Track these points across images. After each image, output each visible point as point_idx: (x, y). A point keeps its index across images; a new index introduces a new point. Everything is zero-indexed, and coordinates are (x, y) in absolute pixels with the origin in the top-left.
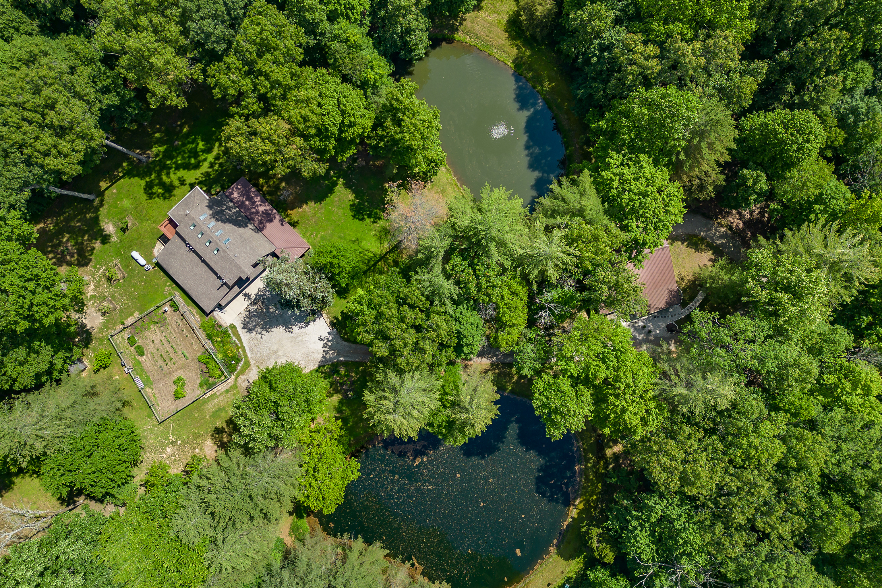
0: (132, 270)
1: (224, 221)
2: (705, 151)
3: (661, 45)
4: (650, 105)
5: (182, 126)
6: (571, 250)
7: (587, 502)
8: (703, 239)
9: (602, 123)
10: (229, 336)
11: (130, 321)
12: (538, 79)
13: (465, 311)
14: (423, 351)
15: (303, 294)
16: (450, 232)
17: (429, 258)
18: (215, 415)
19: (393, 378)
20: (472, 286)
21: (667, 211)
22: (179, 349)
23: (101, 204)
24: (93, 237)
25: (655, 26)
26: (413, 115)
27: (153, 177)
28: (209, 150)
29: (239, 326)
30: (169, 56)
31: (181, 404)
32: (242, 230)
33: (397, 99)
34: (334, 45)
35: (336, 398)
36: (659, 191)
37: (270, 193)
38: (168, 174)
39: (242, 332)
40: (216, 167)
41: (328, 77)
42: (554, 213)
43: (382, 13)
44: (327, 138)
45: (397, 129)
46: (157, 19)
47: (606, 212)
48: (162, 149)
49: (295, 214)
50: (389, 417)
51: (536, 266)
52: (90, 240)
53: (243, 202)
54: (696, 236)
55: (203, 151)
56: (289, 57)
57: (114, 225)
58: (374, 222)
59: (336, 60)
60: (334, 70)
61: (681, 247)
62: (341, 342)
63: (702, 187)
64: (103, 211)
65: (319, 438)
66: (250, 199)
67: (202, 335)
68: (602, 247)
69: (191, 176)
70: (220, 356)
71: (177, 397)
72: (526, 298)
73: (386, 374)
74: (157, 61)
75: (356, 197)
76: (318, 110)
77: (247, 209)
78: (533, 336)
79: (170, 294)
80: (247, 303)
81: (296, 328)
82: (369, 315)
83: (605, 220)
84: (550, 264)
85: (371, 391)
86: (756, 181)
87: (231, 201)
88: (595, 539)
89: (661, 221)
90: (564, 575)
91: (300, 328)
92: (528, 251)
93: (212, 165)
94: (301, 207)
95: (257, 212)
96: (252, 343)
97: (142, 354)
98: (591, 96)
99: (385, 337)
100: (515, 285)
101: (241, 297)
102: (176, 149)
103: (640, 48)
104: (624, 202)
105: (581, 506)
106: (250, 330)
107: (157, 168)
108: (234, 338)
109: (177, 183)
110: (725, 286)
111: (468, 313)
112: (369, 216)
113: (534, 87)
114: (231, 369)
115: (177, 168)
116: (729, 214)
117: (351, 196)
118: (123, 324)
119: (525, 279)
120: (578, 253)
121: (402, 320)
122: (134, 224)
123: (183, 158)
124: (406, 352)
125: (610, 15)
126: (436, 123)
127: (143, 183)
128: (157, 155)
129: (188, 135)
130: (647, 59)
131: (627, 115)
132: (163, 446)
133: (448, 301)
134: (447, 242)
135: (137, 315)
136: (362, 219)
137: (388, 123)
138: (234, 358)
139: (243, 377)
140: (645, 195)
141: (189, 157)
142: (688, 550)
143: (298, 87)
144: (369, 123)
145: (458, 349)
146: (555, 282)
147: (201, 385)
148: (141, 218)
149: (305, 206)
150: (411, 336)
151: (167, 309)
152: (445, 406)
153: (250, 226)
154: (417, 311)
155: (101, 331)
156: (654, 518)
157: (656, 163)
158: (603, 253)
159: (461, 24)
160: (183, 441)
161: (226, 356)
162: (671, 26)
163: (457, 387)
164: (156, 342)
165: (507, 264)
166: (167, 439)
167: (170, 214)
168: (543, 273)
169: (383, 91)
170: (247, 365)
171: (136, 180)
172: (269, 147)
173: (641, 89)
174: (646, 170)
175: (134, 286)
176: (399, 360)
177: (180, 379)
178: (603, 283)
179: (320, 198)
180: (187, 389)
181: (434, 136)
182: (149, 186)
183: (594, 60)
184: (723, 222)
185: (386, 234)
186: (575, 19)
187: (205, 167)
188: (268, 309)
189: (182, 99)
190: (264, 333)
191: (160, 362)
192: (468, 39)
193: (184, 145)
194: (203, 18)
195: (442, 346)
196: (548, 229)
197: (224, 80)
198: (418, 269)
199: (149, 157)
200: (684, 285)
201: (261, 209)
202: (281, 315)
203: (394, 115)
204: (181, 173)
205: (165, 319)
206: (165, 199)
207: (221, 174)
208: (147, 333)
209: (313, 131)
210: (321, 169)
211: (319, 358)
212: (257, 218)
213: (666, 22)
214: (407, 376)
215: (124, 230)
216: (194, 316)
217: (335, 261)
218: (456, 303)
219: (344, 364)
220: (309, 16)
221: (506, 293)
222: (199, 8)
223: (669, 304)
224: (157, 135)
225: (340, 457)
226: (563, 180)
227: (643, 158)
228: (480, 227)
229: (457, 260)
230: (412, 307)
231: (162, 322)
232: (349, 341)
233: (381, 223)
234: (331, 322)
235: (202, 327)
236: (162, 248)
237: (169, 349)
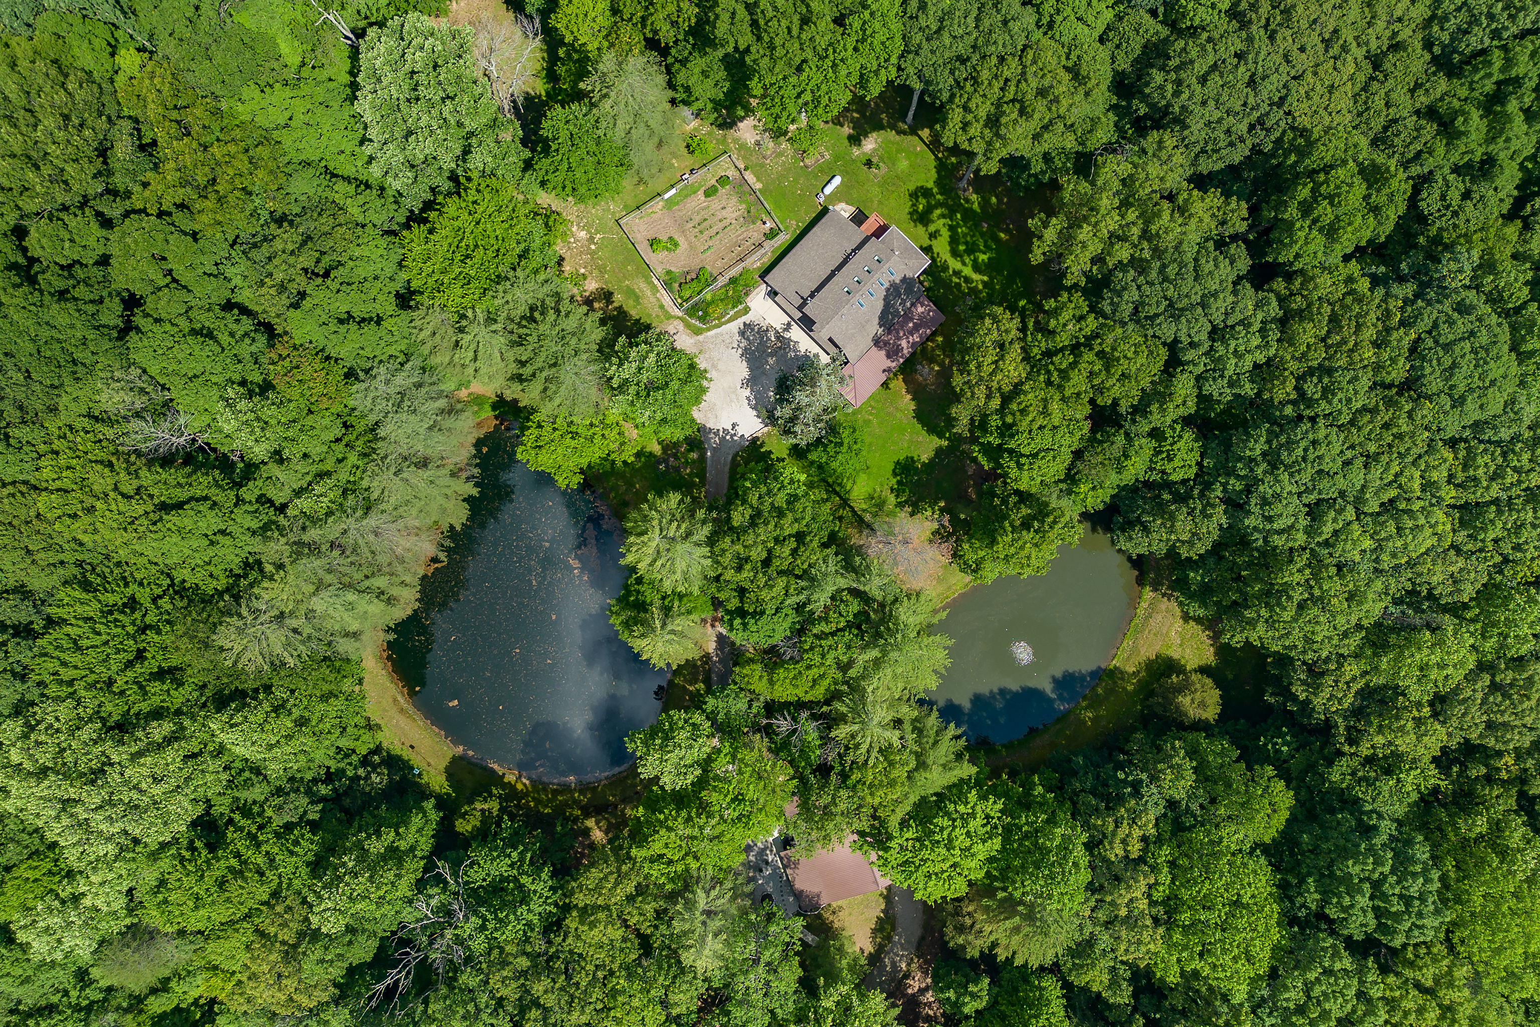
0: (816, 177)
1: (886, 299)
2: (1009, 924)
3: (1141, 860)
4: (1065, 848)
5: (1007, 231)
6: (874, 754)
7: (525, 795)
8: (889, 938)
9: (1040, 789)
10: (734, 307)
11: (750, 177)
12: (1095, 702)
13: (790, 620)
14: (739, 569)
15: (799, 408)
16: (890, 598)
17: (855, 571)
18: (630, 293)
19: (704, 532)
20: (823, 627)
21: (929, 876)
22: (715, 243)
23: (899, 132)
24: (856, 124)
25: (1166, 850)
26: (1036, 545)
27: (938, 197)
28: (976, 268)
29: (746, 319)
30: (1091, 248)
31: (643, 248)
32: (876, 321)
33: (1055, 522)
34: (1120, 440)
35: (657, 449)
36: (954, 866)
37: (924, 350)
38: (943, 216)
39: (739, 323)
40: (956, 280)
41: (1078, 435)
42: (919, 731)
43: (1166, 496)
44: (1002, 435)
45: (1018, 523)
46: (1136, 231)
47: (923, 799)
48: (976, 206)
49: (898, 384)
50: (657, 531)
51: (853, 710)
52: (852, 120)
53: (911, 319)
54: (893, 929)
55: (975, 261)
56: (1100, 390)
57: (874, 150)
58: (892, 490)
59: (1101, 442)
60: (1088, 440)
61: (877, 909)
62: (732, 452)
63: (961, 929)
64: (891, 134)
65: (613, 434)
66: (916, 328)
67: (734, 272)
68: (881, 793)
69: (942, 247)
70: (709, 297)
71: (653, 242)
72: (808, 698)
73: (704, 522)
74: (1084, 233)
75: (924, 464)
76: (1035, 426)
77: (902, 325)
78: (754, 711)
79: (787, 228)
80: (779, 327)
81: (747, 392)
82: (780, 499)
83: (914, 798)
84: (856, 727)
85: (681, 501)
86: (974, 996)
87: (913, 305)
88: (486, 806)
89: (917, 868)
90: (426, 767)
91: (748, 398)
92: (870, 698)
93: (957, 273)
94: (908, 392)
95: (899, 338)
96: (726, 337)
97: (707, 194)
98: (1075, 773)
99: (754, 520)
100: (825, 683)
101: (787, 319)
102: (977, 225)
103: (1137, 833)
104: (939, 821)
105: (520, 787)
106: (742, 333)
107: (950, 202)
108: (732, 313)
109: (932, 228)
110: (832, 965)
111: (787, 625)
112: (899, 483)
113: (1085, 698)
114: (692, 312)
115: (952, 228)
116: (926, 973)
117: (925, 458)
118: (746, 168)
119: (833, 696)
120: (871, 762)
121: (776, 540)
122: (875, 176)
123: (965, 236)
124: (738, 548)
125: (1179, 794)
126: (1027, 572)
127: (930, 185)
128: (967, 200)
129: (997, 240)
130: (1124, 842)
131: (1052, 821)
132: (587, 227)
133: (802, 597)
134: (878, 595)
135: (758, 186)
136: (895, 474)
137: (1025, 511)
138: (706, 314)
139: (681, 327)
140: (949, 847)
141: (966, 243)
142: (490, 926)
143: (1063, 399)
144: (1023, 486)
145: (741, 613)
146: (832, 735)
147: (669, 272)
148: (884, 184)
149: (909, 397)
150: (758, 554)
151: (768, 225)
152: (663, 598)
153: (881, 331)
154: (791, 560)
155: (736, 141)
156: (524, 880)
157: (991, 860)
158: (872, 794)
159: (1164, 595)
160: (593, 253)
161: (709, 304)
162: (1166, 870)
163: (689, 612)
164: (724, 212)
165: (852, 673)
166: (597, 232)
167: (893, 227)
168: (841, 719)
169: (1065, 503)
170: (697, 332)
171: (933, 174)
172: (987, 369)
173: (1084, 837)
174: (980, 846)
175: (796, 180)
176: (728, 540)
177: (676, 245)
178: (834, 798)
179: (921, 416)
180: (662, 255)
181: (1012, 570)
182: (926, 192)
183: (1121, 775)
184: (914, 966)
185: (876, 505)
186: (1173, 748)
187: (954, 264)
188: (772, 355)
189: (1041, 259)
190: (740, 351)
191: (697, 219)
192: (1144, 605)
193: (982, 235)
194: (1139, 287)
195: (742, 592)
196: (898, 723)
197: (1066, 315)
198: (840, 557)
199: (965, 190)
200: (826, 915)
201: (904, 343)
202: (764, 373)
203: (1034, 518)
204: (945, 233)
205: (753, 222)
206: (911, 213)
207: (946, 285)
208: (734, 200)
209: (1009, 420)
210: (962, 427)
211: (710, 425)
212: (891, 339)
213: (1172, 864)
214: (706, 550)
215: (869, 163)
216: (759, 259)
217: (844, 449)
218: (799, 608)
219: (702, 457)
220: (1154, 407)
221: (814, 672)
222: (1151, 284)
223: (798, 895)
224: (994, 200)
225: (584, 463)
226: (962, 742)
227: (997, 843)
228: (899, 636)
229: (855, 606)
230: (794, 552)
231: (749, 218)
232: (734, 464)
233: (892, 499)
234: (757, 438)
235: (745, 271)
236: (846, 215)
237: (715, 229)
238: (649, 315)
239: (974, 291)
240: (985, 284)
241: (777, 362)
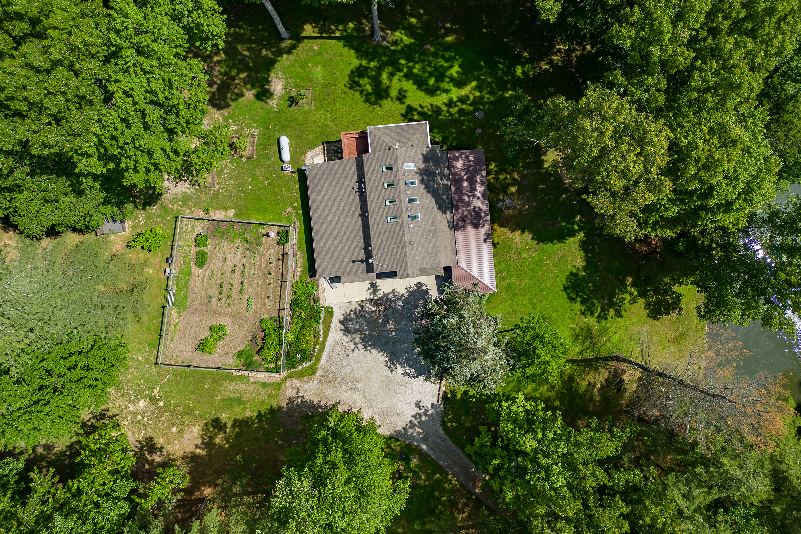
0: (266, 156)
1: (428, 189)
5: (448, 32)
10: (317, 321)
11: (218, 215)
18: (229, 403)
22: (248, 291)
23: (289, 51)
24: (252, 82)
27: (372, 64)
28: (460, 84)
29: (338, 316)
31: (200, 359)
38: (392, 75)
39: (335, 326)
40: (454, 110)
48: (407, 40)
52: (245, 82)
55: (452, 79)
57: (285, 86)
58: (583, 313)
62: (438, 426)
64: (285, 60)
67: (288, 297)
69: (417, 97)
70: (291, 337)
71: (202, 347)
75: (585, 268)
79: (288, 219)
80: (367, 295)
81: (400, 370)
87: (450, 168)
91: (406, 374)
93: (450, 104)
94: (513, 231)
96: (337, 348)
97: (200, 263)
101: (368, 284)
102: (424, 53)
106: (347, 331)
107: (385, 59)
108: (321, 327)
109: (394, 93)
112: (582, 302)
114: (291, 363)
115: (408, 76)
117: (580, 263)
118: (207, 212)
122: (308, 105)
123: (423, 70)
127: (356, 63)
128: (395, 43)
129: (448, 47)
132: (139, 395)
135: (231, 214)
136: (573, 300)
138: (303, 351)
139: (296, 382)
141: (431, 74)
147: (240, 354)
148: (321, 102)
149: (517, 233)
151: (272, 234)
155: (175, 200)
160: (167, 406)
161: (297, 341)
164: (229, 263)
166: (151, 389)
167: (369, 129)
170: (312, 371)
171: (350, 53)
175: (254, 177)
177: (221, 328)
180: (220, 347)
182: (359, 73)
185: (585, 339)
187: (440, 100)
188: (386, 322)
190: (360, 346)
191: (214, 291)
193: (435, 55)
199: (384, 38)
201: (476, 203)
202: (395, 341)
204: (408, 86)
205: (259, 244)
206: (367, 101)
207: (453, 122)
208: (226, 245)
211: (400, 426)
212: (463, 210)
215: (292, 101)
216: (296, 266)
219: (423, 456)
224: (413, 20)
231: (253, 244)
233: (591, 320)
234: (445, 393)
235: (295, 285)
236: (320, 160)
237: (236, 283)
238: (263, 402)
239: (477, 102)
240: (479, 88)
241: (396, 322)
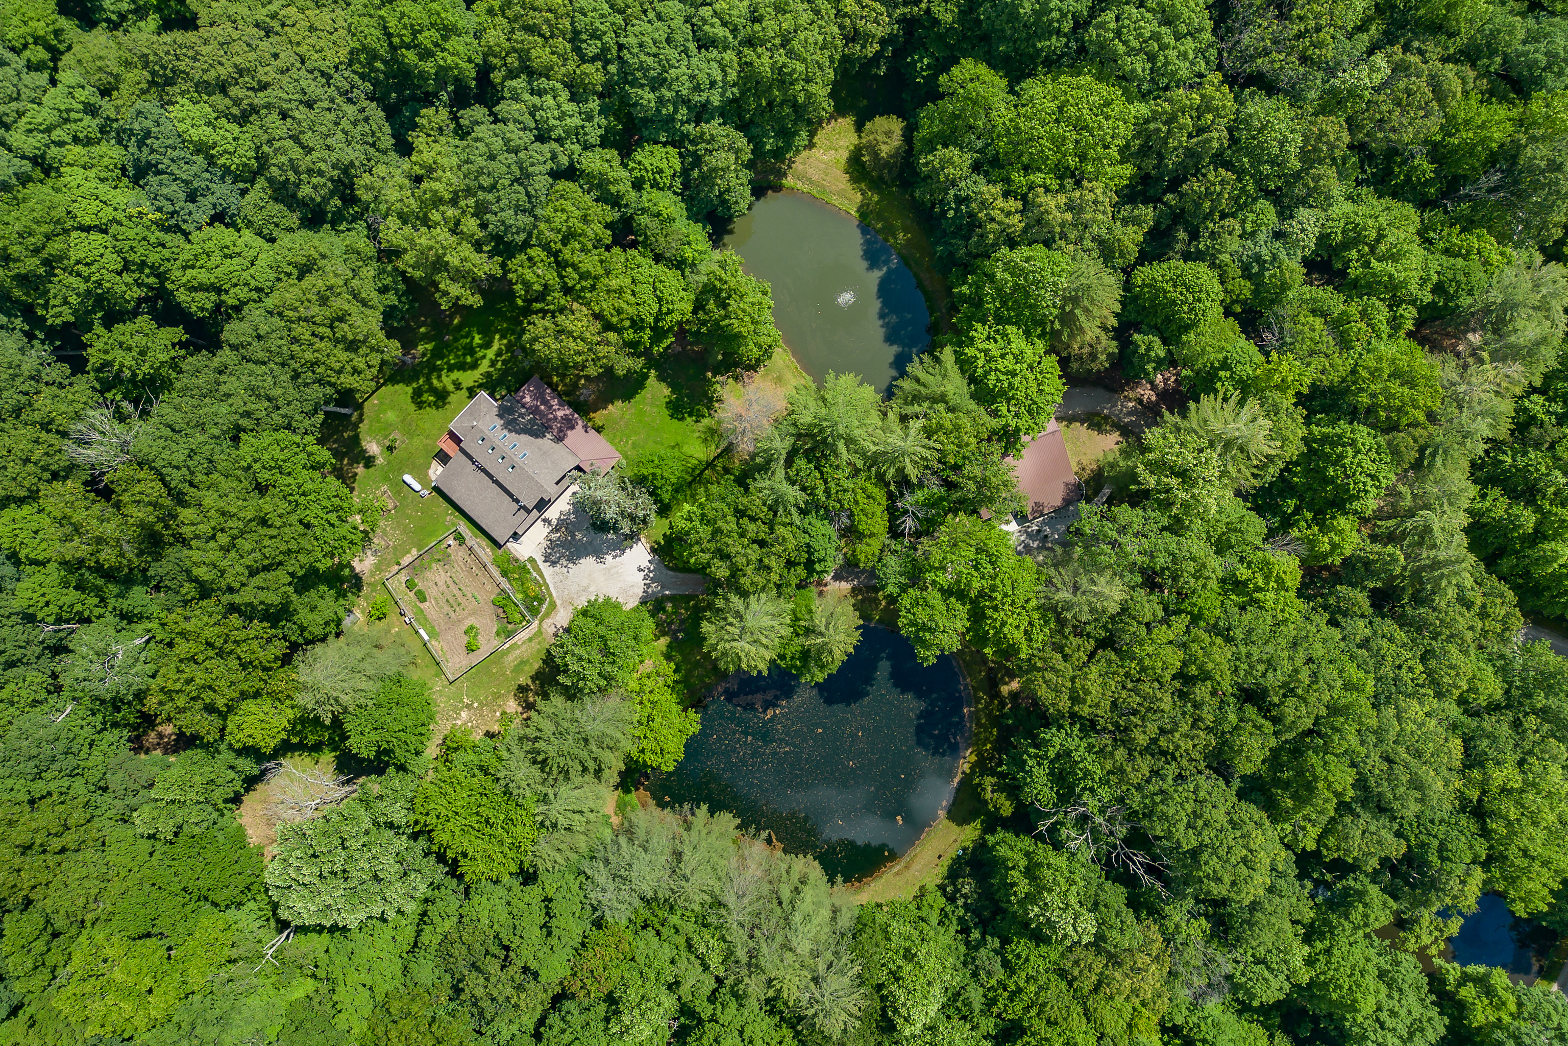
0: (405, 498)
1: (518, 432)
2: (1082, 319)
3: (1024, 198)
4: (1013, 269)
6: (931, 443)
7: (979, 754)
8: (1106, 418)
9: (965, 289)
10: (529, 572)
11: (406, 560)
12: (890, 230)
13: (814, 521)
14: (769, 568)
15: (622, 513)
16: (792, 430)
17: (768, 462)
18: (517, 669)
19: (736, 601)
20: (820, 492)
21: (1040, 391)
22: (468, 591)
23: (361, 420)
24: (355, 461)
25: (1015, 176)
26: (741, 297)
27: (421, 382)
28: (487, 345)
29: (540, 560)
30: (467, 253)
31: (475, 658)
32: (539, 440)
33: (721, 280)
34: (644, 220)
35: (664, 641)
36: (1031, 368)
37: (567, 393)
38: (439, 377)
39: (545, 568)
40: (499, 365)
41: (640, 259)
42: (916, 398)
43: (695, 173)
44: (642, 329)
45: (723, 312)
46: (451, 212)
47: (972, 396)
48: (429, 346)
49: (599, 417)
50: (734, 644)
51: (893, 463)
52: (350, 464)
53: (537, 407)
54: (1098, 414)
55: (481, 346)
56: (598, 243)
57: (378, 443)
58: (697, 421)
59: (646, 237)
60: (645, 248)
61: (1080, 429)
62: (665, 571)
63: (1093, 356)
64: (363, 427)
65: (650, 684)
66: (545, 402)
67: (496, 573)
68: (965, 438)
69: (469, 378)
70: (520, 596)
71: (470, 649)
72: (884, 502)
73: (727, 600)
74: (453, 260)
75: (673, 392)
76: (632, 300)
77: (543, 415)
78: (899, 548)
79: (453, 524)
80: (546, 530)
81: (609, 558)
82: (704, 532)
83: (972, 405)
84: (907, 460)
85: (709, 620)
87: (523, 406)
88: (989, 788)
89: (1035, 403)
90: (958, 844)
91: (615, 557)
92: (881, 448)
93: (493, 363)
94: (605, 408)
95: (556, 418)
96: (557, 579)
97: (423, 599)
98: (951, 254)
99: (725, 556)
100: (870, 487)
101: (539, 523)
102: (447, 345)
103: (1000, 203)
104: (991, 384)
105: (973, 758)
106: (554, 564)
107: (426, 371)
108: (534, 574)
109: (451, 388)
111: (818, 524)
112: (690, 415)
113: (886, 240)
114: (534, 612)
115: (451, 369)
116: (1138, 384)
117: (667, 391)
118: (398, 564)
119: (881, 479)
120: (938, 446)
121: (742, 535)
122: (403, 443)
123: (457, 356)
124: (749, 570)
125: (968, 159)
126: (768, 301)
127: (409, 390)
128: (424, 355)
129: (460, 327)
130: (1008, 214)
131: (991, 278)
132: (457, 711)
133: (793, 510)
134: (788, 442)
135: (415, 552)
136: (682, 419)
137: (711, 305)
138: (535, 598)
139: (548, 621)
140: (1014, 374)
141: (464, 355)
142: (1090, 784)
143: (608, 273)
144: (689, 308)
145: (809, 565)
146: (915, 481)
147: (498, 634)
148: (410, 433)
149: (610, 407)
150: (754, 553)
151: (451, 543)
152: (798, 635)
153: (549, 436)
154: (759, 523)
155: (372, 574)
156: (1052, 754)
157: (1027, 334)
158: (967, 445)
159: (790, 167)
160: (481, 703)
161: (527, 596)
162: (1032, 177)
163: (810, 612)
164: (440, 584)
165: (860, 464)
166: (461, 701)
167: (451, 426)
168: (901, 471)
169: (703, 268)
170: (553, 606)
171: (400, 387)
172: (581, 347)
173: (1005, 250)
174: (1013, 345)
175: (409, 517)
176: (742, 580)
177: (472, 628)
178: (969, 479)
179: (628, 396)
180: (482, 641)
181: (767, 315)
182: (417, 395)
183: (951, 214)
184: (1131, 395)
185: (712, 436)
186: (927, 164)
187: (484, 366)
188: (573, 536)
189: (478, 297)
190: (570, 565)
191: (447, 609)
192: (799, 185)
193: (456, 340)
194: (502, 210)
195: (790, 564)
196: (904, 419)
197: (529, 276)
198: (757, 476)
199: (414, 358)
200: (1086, 475)
201: (560, 414)
202: (590, 543)
203: (718, 296)
204: (456, 375)
205: (449, 556)
206: (438, 408)
207: (504, 373)
208: (428, 574)
209: (627, 323)
210: (638, 364)
211: (639, 592)
212: (556, 426)
213: (1026, 171)
214: (752, 599)
215: (390, 449)
216: (484, 550)
217: (658, 471)
218: (803, 512)
219: (670, 599)
220: (613, 189)
221: (860, 497)
222: (498, 200)
223: (1068, 502)
224: (422, 330)
225: (676, 708)
226: (925, 357)
227: (1011, 329)
228: (825, 424)
229: (801, 463)
230: (753, 519)
231: (445, 560)
232: (675, 569)
233: (706, 421)
234: (652, 548)
235: (495, 563)
236: (440, 469)
237: (456, 592)
238: (539, 651)
239: (509, 347)
240: (503, 337)
241: (579, 530)
